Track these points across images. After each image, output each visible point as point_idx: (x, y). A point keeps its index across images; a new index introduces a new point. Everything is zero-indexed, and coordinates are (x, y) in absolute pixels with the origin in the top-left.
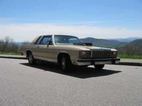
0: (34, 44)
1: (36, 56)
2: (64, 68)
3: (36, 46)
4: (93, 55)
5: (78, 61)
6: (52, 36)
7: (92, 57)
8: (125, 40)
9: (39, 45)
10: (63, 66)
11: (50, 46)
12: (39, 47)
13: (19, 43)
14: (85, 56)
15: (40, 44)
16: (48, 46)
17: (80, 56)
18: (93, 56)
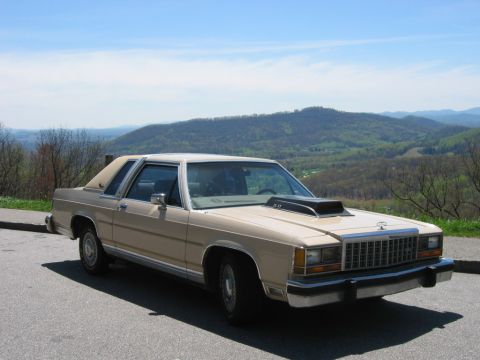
0: (106, 193)
1: (115, 243)
2: (230, 307)
3: (113, 202)
4: (348, 259)
5: (292, 290)
6: (179, 168)
7: (343, 269)
8: (463, 115)
9: (127, 202)
10: (229, 298)
11: (170, 209)
12: (124, 207)
13: (27, 134)
14: (319, 268)
15: (128, 195)
16: (162, 210)
17: (298, 270)
18: (347, 266)
